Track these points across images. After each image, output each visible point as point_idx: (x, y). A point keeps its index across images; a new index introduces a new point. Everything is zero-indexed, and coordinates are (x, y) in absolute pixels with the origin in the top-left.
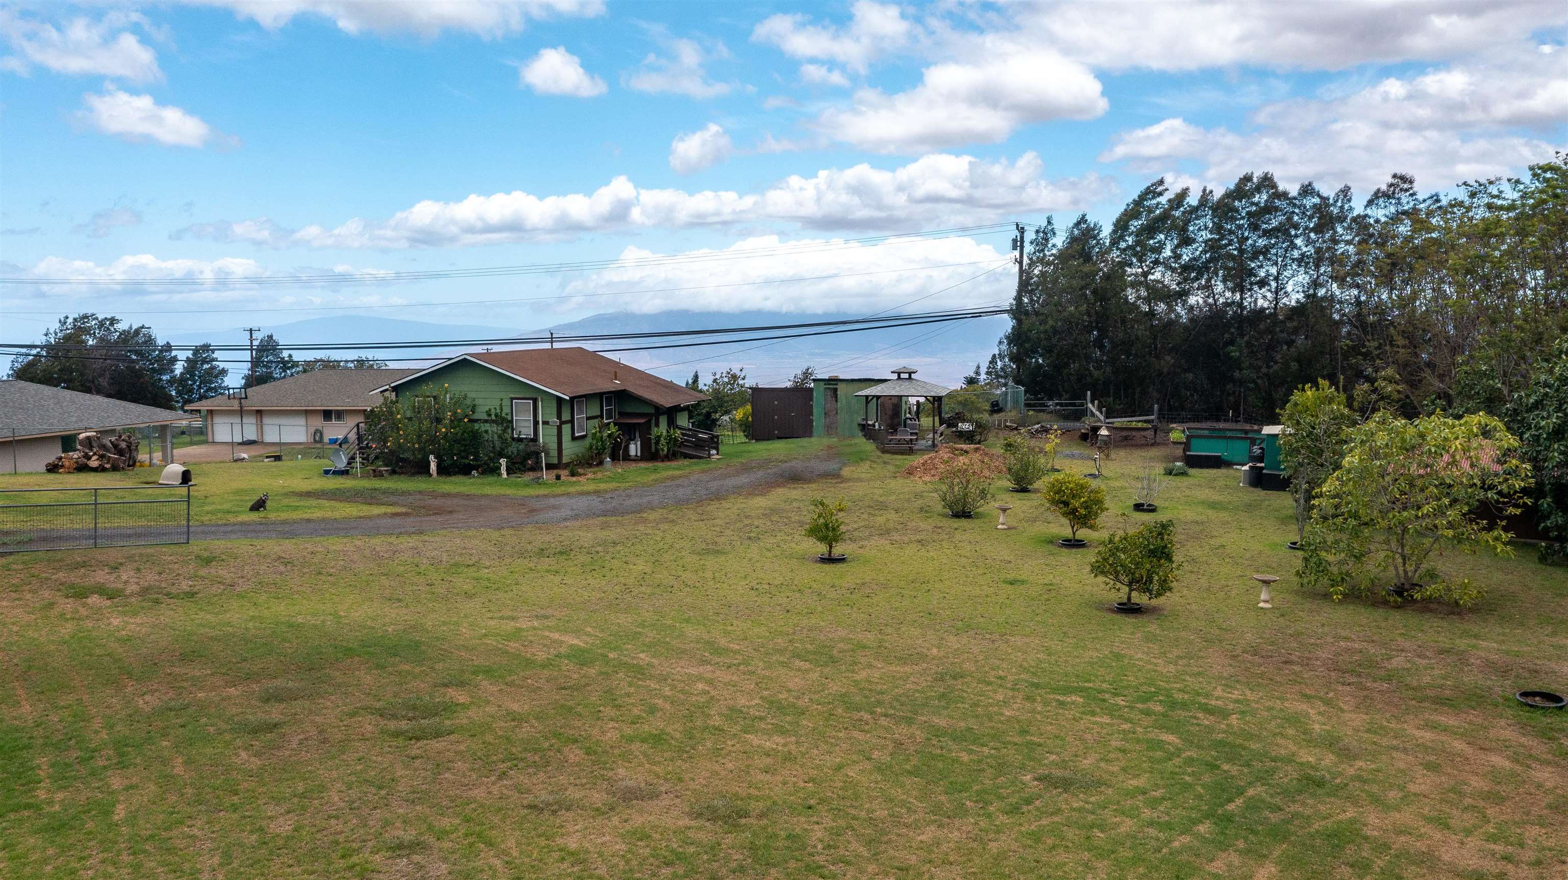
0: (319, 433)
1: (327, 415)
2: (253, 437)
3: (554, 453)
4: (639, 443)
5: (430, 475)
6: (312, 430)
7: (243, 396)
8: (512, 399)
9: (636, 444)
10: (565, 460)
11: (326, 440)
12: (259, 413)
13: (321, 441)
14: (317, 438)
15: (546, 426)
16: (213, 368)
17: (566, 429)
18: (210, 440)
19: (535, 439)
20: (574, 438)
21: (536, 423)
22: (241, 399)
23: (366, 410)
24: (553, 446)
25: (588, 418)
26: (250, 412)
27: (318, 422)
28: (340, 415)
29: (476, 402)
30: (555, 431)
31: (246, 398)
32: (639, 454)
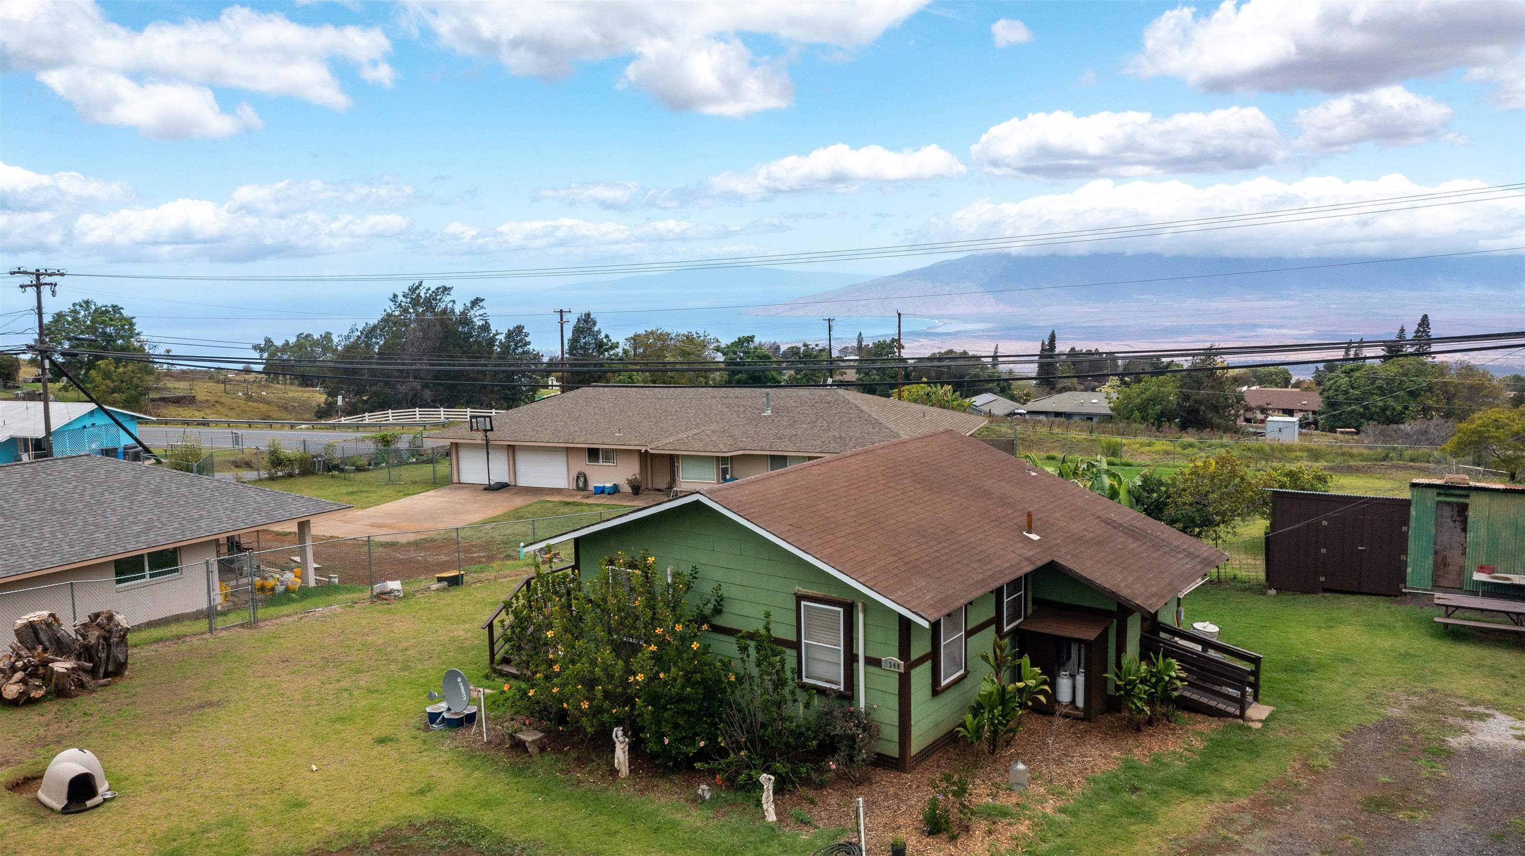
0: (582, 477)
1: (593, 454)
2: (504, 479)
3: (891, 732)
4: (1080, 679)
5: (614, 772)
6: (574, 474)
7: (489, 427)
8: (800, 598)
9: (1073, 676)
10: (916, 746)
11: (591, 487)
12: (512, 449)
13: (585, 488)
14: (581, 484)
15: (873, 669)
16: (527, 352)
17: (921, 677)
18: (455, 480)
19: (849, 694)
20: (936, 690)
21: (851, 658)
22: (486, 431)
23: (640, 451)
24: (889, 716)
25: (969, 634)
26: (499, 447)
27: (582, 465)
28: (609, 455)
29: (724, 592)
30: (893, 684)
31: (492, 430)
32: (1080, 703)
